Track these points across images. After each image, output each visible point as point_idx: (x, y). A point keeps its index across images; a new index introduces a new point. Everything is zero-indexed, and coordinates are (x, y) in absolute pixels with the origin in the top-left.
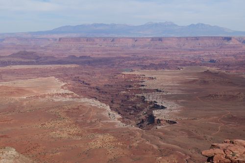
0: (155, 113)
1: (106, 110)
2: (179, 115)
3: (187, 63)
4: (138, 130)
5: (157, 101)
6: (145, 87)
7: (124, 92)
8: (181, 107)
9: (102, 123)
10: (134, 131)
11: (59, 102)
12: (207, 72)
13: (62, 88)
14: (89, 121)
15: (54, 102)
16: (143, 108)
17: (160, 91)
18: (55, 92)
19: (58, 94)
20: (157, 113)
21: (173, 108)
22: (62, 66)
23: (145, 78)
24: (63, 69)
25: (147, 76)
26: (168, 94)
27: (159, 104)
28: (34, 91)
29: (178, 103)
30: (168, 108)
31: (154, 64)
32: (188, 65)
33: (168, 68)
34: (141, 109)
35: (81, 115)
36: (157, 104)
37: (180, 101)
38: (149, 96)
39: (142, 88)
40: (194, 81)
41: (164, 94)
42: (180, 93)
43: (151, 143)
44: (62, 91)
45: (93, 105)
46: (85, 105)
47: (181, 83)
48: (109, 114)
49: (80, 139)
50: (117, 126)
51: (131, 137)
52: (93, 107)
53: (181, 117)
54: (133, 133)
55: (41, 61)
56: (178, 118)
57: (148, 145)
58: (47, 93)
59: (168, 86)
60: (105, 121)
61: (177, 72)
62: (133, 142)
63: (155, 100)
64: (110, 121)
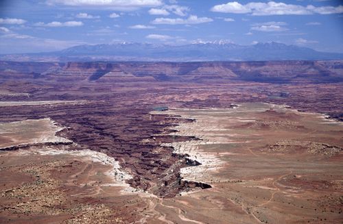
0: (184, 171)
1: (112, 167)
2: (216, 175)
3: (246, 98)
4: (152, 199)
5: (190, 154)
6: (177, 134)
7: (147, 140)
8: (222, 162)
9: (101, 187)
10: (145, 200)
11: (47, 155)
12: (271, 112)
13: (58, 134)
14: (83, 185)
15: (40, 157)
16: (171, 165)
17: (198, 139)
18: (46, 141)
19: (49, 144)
20: (185, 172)
21: (211, 164)
22: (66, 102)
23: (180, 120)
24: (66, 107)
25: (185, 117)
26: (208, 143)
27: (192, 158)
28: (13, 140)
29: (220, 157)
30: (204, 164)
31: (200, 100)
32: (248, 101)
33: (218, 105)
34: (166, 166)
35: (73, 176)
36: (189, 158)
37: (222, 154)
38: (180, 146)
39: (173, 134)
40: (249, 124)
41: (203, 143)
42: (226, 141)
43: (166, 219)
44: (56, 140)
45: (95, 160)
46: (84, 160)
47: (230, 128)
48: (116, 174)
49: (58, 213)
50: (123, 193)
51: (139, 209)
52: (95, 163)
53: (219, 178)
54: (143, 202)
55: (38, 94)
56: (216, 179)
57: (161, 221)
58: (32, 143)
59: (210, 132)
60: (107, 185)
61: (227, 111)
62: (140, 218)
63: (187, 152)
64: (115, 185)
